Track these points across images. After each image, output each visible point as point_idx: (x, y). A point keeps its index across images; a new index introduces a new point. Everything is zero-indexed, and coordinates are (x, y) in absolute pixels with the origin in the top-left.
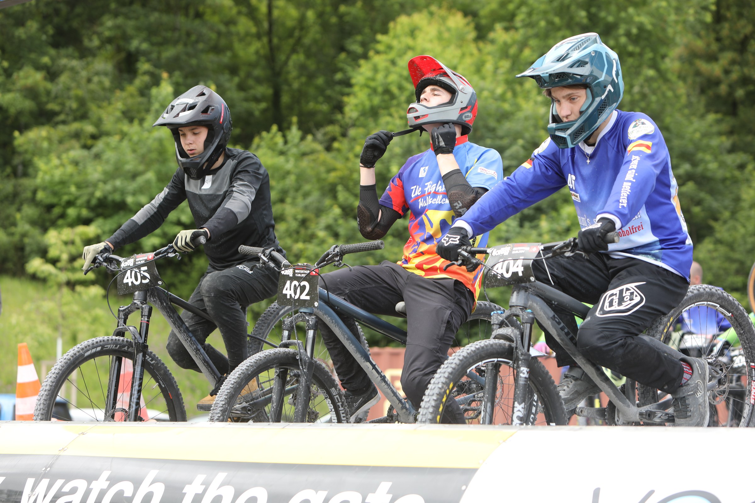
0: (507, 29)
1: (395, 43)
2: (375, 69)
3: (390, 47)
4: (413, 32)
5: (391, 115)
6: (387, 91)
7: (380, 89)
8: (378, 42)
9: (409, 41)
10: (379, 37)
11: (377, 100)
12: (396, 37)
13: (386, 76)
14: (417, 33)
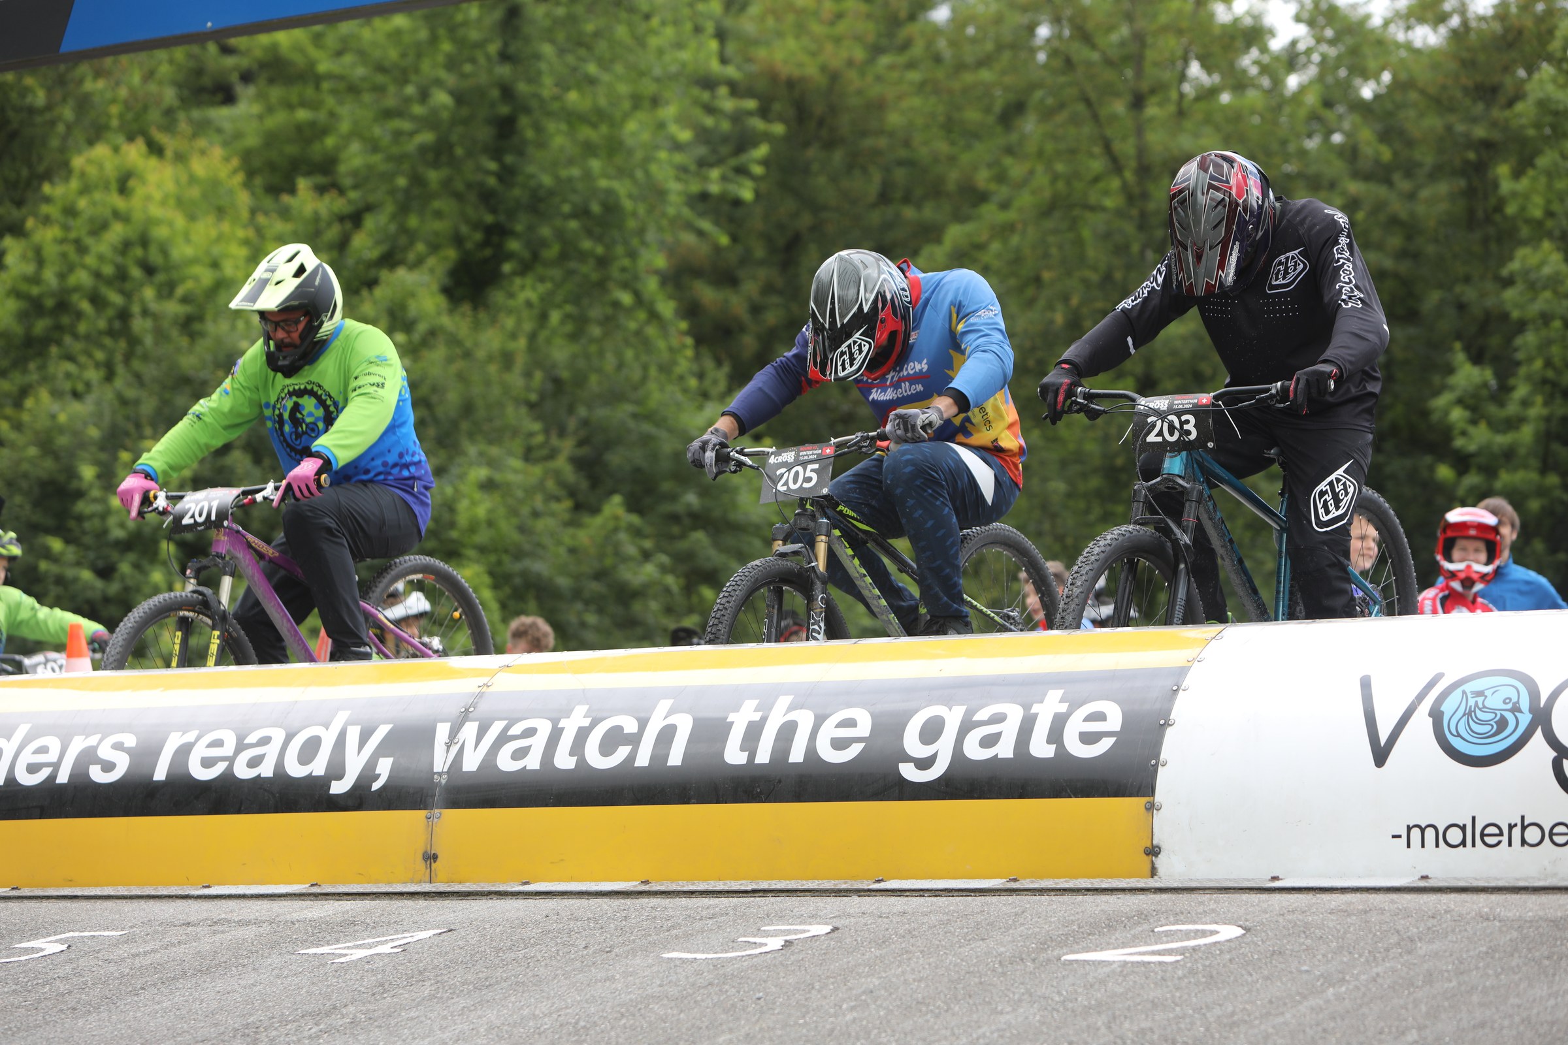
0: (321, 190)
1: (82, 203)
2: (40, 260)
3: (70, 211)
4: (124, 184)
5: (70, 358)
6: (63, 305)
7: (49, 303)
8: (48, 200)
9: (119, 202)
10: (47, 188)
11: (41, 326)
12: (85, 190)
13: (62, 276)
14: (132, 183)
